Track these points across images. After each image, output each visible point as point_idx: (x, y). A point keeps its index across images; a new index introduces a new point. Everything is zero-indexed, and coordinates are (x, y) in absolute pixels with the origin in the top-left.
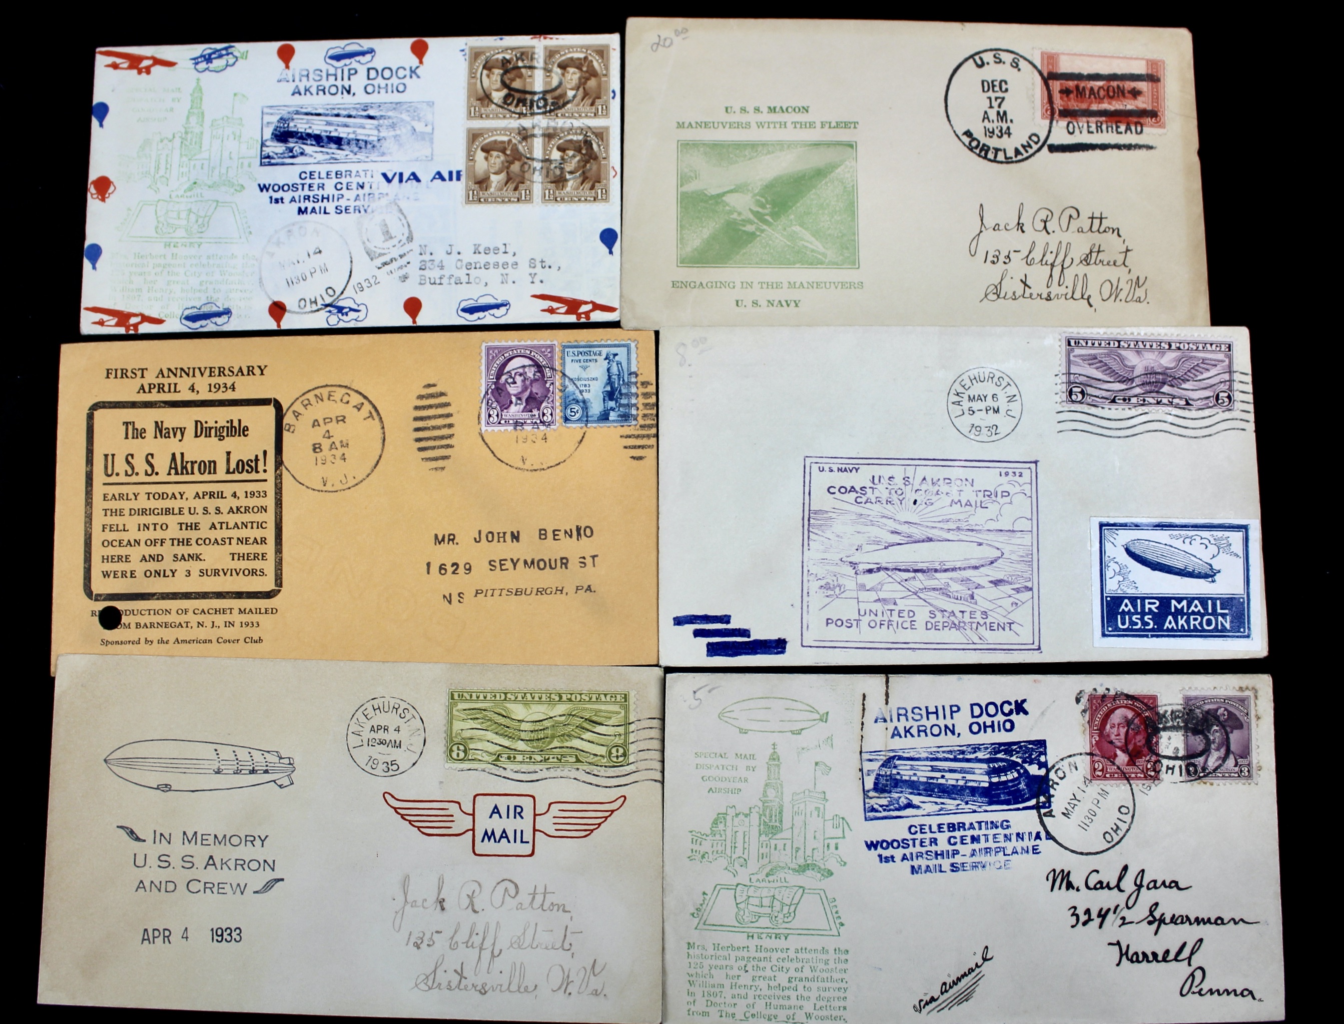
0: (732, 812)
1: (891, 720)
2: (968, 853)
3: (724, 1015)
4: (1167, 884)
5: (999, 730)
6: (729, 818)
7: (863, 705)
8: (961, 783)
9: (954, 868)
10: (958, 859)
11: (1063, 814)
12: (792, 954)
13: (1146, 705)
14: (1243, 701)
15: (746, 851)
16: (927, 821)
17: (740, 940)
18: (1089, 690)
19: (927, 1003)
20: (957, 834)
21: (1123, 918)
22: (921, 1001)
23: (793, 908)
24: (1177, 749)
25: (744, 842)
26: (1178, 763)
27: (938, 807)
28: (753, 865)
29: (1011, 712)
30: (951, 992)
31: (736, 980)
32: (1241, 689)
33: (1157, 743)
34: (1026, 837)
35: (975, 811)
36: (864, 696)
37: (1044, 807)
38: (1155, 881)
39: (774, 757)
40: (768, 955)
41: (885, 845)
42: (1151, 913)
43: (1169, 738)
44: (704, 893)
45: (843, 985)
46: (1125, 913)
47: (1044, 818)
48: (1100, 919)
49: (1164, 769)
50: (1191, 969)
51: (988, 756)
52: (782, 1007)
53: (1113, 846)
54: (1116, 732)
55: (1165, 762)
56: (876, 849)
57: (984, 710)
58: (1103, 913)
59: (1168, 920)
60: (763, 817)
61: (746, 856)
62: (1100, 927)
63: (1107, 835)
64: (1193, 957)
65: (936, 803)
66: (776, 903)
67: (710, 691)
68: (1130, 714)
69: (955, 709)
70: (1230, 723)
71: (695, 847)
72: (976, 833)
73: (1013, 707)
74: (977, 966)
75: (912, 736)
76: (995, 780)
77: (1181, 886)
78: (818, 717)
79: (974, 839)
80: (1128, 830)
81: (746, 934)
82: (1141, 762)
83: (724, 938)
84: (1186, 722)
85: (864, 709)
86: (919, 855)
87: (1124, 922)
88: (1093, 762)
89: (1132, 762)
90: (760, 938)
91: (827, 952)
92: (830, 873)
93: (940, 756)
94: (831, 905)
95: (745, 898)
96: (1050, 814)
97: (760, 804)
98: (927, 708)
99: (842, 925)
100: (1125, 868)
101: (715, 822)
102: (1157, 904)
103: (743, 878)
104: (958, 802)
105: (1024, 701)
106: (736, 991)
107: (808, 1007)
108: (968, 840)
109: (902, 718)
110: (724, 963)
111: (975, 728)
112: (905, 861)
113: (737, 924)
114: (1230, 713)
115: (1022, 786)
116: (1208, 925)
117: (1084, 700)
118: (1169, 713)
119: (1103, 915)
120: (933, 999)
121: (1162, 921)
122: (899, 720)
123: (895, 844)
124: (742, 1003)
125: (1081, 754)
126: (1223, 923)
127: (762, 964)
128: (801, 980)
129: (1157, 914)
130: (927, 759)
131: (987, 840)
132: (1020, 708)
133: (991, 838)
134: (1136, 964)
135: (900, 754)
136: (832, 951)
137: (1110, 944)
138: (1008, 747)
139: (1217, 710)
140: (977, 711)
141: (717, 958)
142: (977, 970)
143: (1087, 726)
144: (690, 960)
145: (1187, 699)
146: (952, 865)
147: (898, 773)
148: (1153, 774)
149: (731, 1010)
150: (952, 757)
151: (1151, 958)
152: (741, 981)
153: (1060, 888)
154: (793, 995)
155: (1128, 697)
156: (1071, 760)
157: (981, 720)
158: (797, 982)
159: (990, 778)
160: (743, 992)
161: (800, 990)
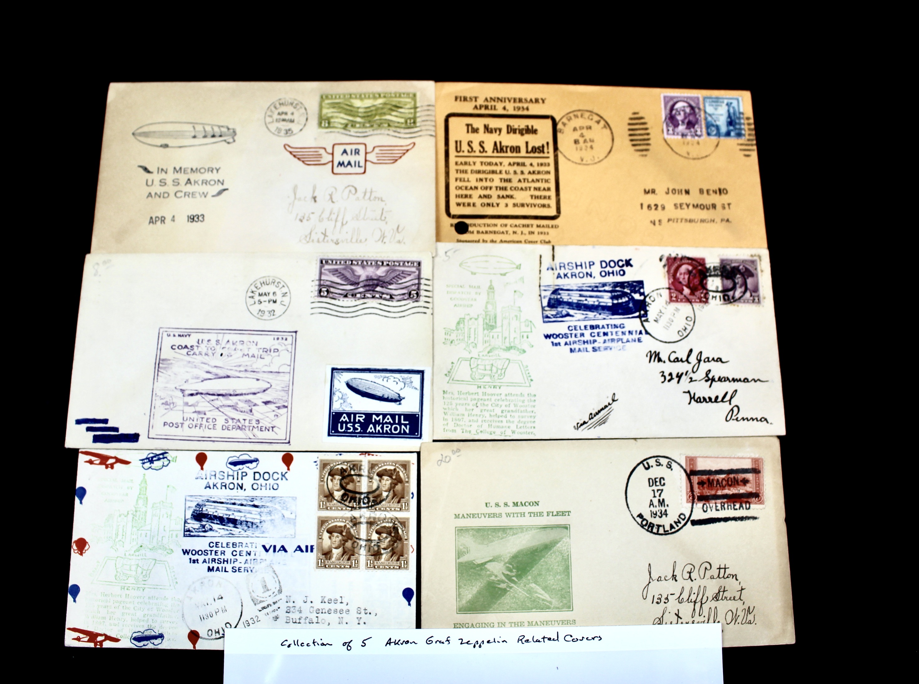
0: (467, 318)
1: (556, 269)
2: (602, 341)
3: (464, 431)
4: (715, 359)
5: (617, 275)
6: (466, 321)
7: (540, 260)
8: (596, 303)
9: (594, 350)
10: (596, 345)
11: (655, 321)
12: (503, 397)
13: (699, 263)
14: (753, 262)
15: (476, 339)
16: (578, 324)
17: (473, 389)
18: (666, 255)
19: (582, 425)
20: (596, 331)
21: (691, 378)
22: (578, 423)
23: (503, 371)
24: (717, 287)
25: (475, 334)
26: (718, 295)
27: (584, 316)
28: (480, 347)
29: (623, 266)
30: (595, 418)
31: (471, 411)
32: (752, 256)
33: (706, 283)
34: (634, 333)
35: (604, 319)
36: (541, 257)
37: (643, 316)
38: (708, 358)
39: (491, 288)
40: (489, 397)
41: (555, 336)
42: (707, 375)
43: (713, 281)
44: (452, 363)
45: (533, 414)
46: (692, 375)
47: (645, 323)
48: (678, 379)
49: (711, 297)
50: (731, 407)
51: (611, 289)
52: (498, 427)
53: (684, 338)
54: (683, 277)
55: (711, 294)
56: (550, 338)
57: (608, 264)
58: (679, 374)
59: (716, 379)
60: (485, 320)
61: (476, 342)
62: (678, 382)
63: (680, 333)
64: (732, 400)
65: (583, 314)
66: (494, 369)
67: (454, 252)
68: (690, 268)
69: (591, 263)
70: (746, 273)
71: (447, 337)
72: (606, 330)
73: (624, 263)
74: (609, 404)
75: (568, 278)
76: (615, 302)
77: (723, 360)
78: (515, 266)
79: (605, 334)
80: (691, 330)
81: (476, 386)
82: (698, 293)
83: (464, 388)
84: (722, 272)
85: (541, 263)
86: (575, 342)
87: (691, 380)
88: (670, 293)
89: (692, 293)
90: (485, 388)
91: (524, 396)
92: (524, 351)
93: (584, 288)
94: (526, 369)
95: (476, 365)
96: (647, 321)
97: (484, 313)
98: (576, 263)
99: (532, 380)
100: (691, 351)
101: (458, 323)
102: (710, 371)
103: (475, 354)
104: (595, 313)
105: (630, 260)
106: (471, 418)
107: (513, 427)
108: (602, 334)
109: (562, 268)
110: (464, 402)
111: (603, 274)
112: (567, 346)
113: (472, 380)
114: (746, 269)
115: (631, 305)
116: (739, 383)
117: (664, 261)
118: (712, 268)
119: (679, 376)
120: (585, 423)
121: (713, 380)
122: (560, 269)
123: (561, 336)
124: (475, 426)
125: (663, 288)
126: (748, 381)
127: (486, 403)
128: (509, 412)
129: (710, 376)
130: (577, 290)
131: (612, 334)
132: (628, 263)
133: (614, 333)
134: (699, 404)
135: (562, 287)
136: (526, 395)
137: (684, 392)
138: (622, 285)
139: (739, 266)
140: (604, 264)
141: (460, 399)
142: (609, 407)
143: (666, 274)
144: (444, 400)
145: (722, 261)
146: (593, 348)
147: (561, 298)
148: (704, 300)
149: (468, 429)
150: (590, 289)
151: (708, 400)
152: (474, 412)
153: (654, 361)
154: (504, 420)
155: (689, 259)
156: (658, 291)
157: (606, 270)
158: (507, 413)
159: (613, 301)
160: (475, 418)
161: (509, 418)
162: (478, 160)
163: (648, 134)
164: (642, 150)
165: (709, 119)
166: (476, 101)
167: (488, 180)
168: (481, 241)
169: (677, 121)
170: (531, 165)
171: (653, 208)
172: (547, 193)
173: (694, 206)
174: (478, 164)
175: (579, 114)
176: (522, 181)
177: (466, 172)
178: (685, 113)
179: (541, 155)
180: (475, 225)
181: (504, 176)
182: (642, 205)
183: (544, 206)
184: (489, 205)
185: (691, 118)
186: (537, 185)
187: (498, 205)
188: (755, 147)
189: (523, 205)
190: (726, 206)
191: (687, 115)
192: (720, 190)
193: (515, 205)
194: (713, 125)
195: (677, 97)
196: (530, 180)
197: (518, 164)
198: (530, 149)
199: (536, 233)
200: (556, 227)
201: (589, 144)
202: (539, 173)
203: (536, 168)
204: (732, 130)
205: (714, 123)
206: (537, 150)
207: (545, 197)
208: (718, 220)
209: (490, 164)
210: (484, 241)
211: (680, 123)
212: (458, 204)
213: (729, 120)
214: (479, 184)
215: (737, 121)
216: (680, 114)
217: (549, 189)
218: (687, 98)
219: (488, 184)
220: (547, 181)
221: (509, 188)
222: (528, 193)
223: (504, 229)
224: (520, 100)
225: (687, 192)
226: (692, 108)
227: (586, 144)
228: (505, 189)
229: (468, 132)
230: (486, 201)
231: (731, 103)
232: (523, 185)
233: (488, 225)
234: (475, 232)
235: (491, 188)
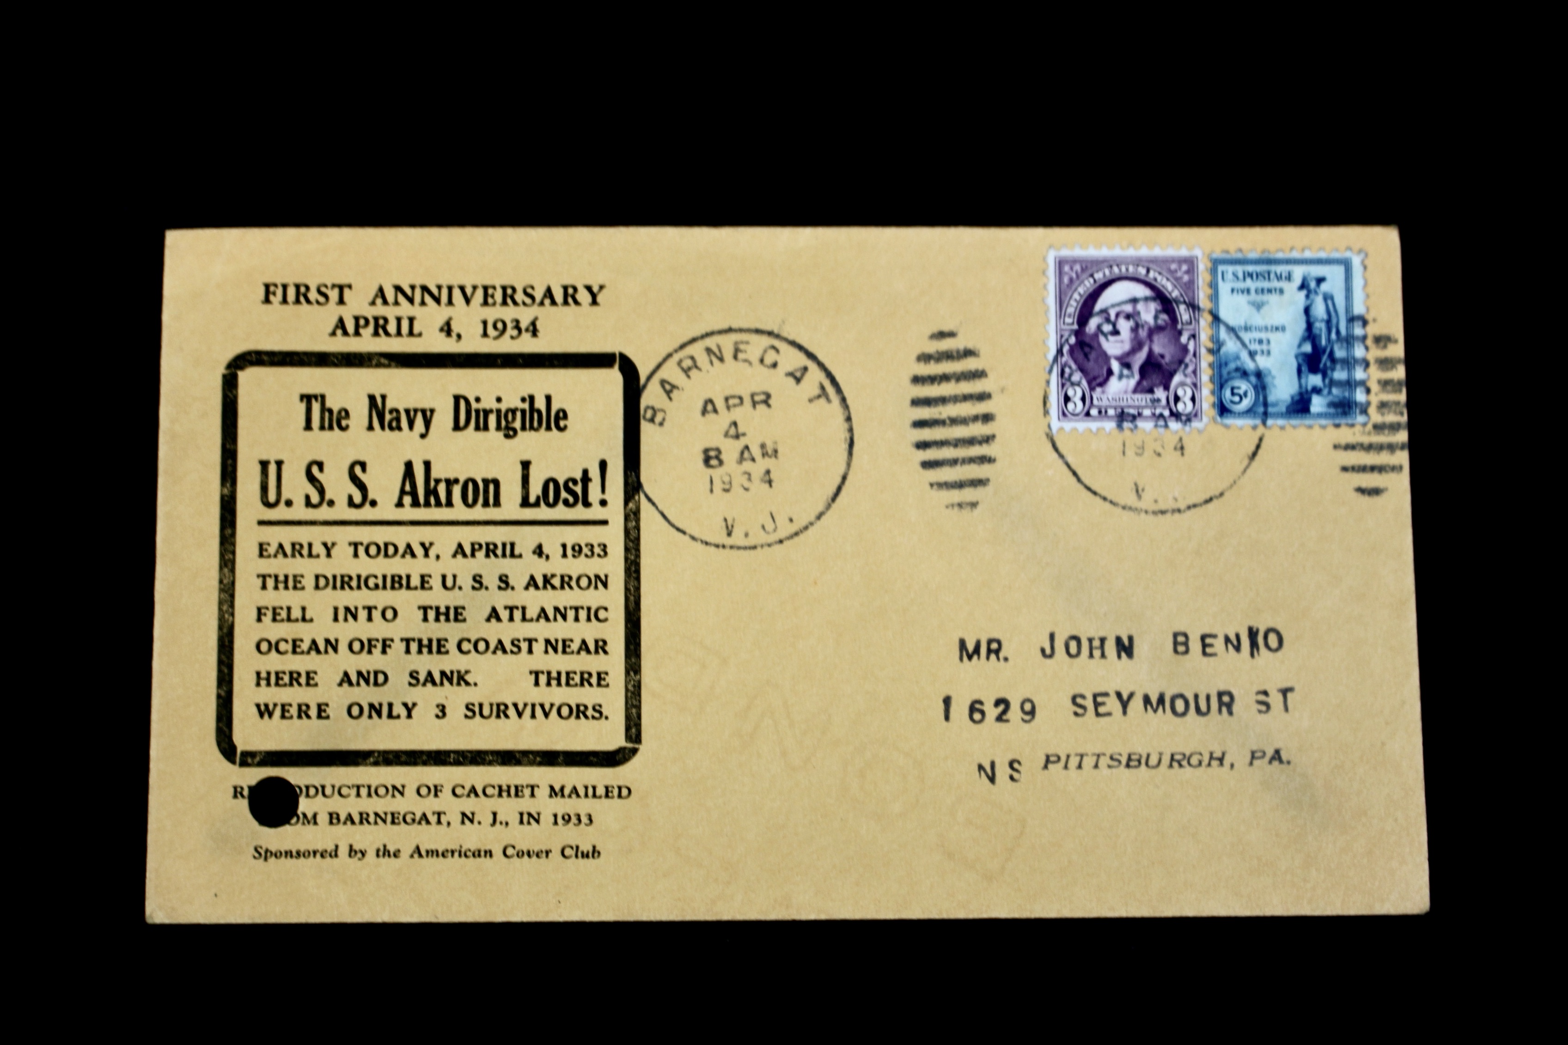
162: (343, 536)
163: (987, 418)
164: (960, 485)
165: (1231, 346)
166: (341, 301)
167: (376, 614)
168: (343, 851)
169: (1106, 357)
170: (539, 551)
171: (992, 712)
172: (592, 663)
173: (1147, 700)
174: (343, 552)
175: (727, 343)
176: (504, 614)
177: (294, 583)
178: (1135, 329)
179: (579, 512)
180: (321, 790)
181: (438, 597)
182: (947, 701)
183: (579, 711)
184: (375, 710)
185: (1160, 346)
186: (558, 630)
187: (409, 710)
188: (1403, 458)
189: (501, 711)
190: (1275, 699)
191: (1143, 333)
192: (1253, 634)
193: (472, 711)
194: (1245, 374)
195: (1109, 263)
196: (532, 613)
197: (491, 550)
198: (535, 490)
199: (547, 818)
200: (623, 792)
201: (757, 469)
202: (566, 582)
203: (558, 566)
204: (1317, 391)
205: (1250, 365)
206: (564, 495)
207: (585, 679)
208: (1238, 755)
209: (385, 550)
210: (352, 851)
211: (1115, 366)
212: (264, 711)
213: (1308, 348)
214: (345, 631)
215: (1340, 353)
216: (1116, 332)
217: (601, 646)
218: (1150, 263)
219: (378, 629)
220: (594, 615)
221: (451, 646)
222: (525, 662)
223: (430, 805)
224: (508, 296)
225: (1125, 648)
226: (1166, 304)
227: (747, 465)
228: (439, 647)
229: (308, 427)
230: (365, 694)
231: (1320, 280)
232: (506, 631)
233: (373, 792)
234: (323, 818)
235: (386, 645)
